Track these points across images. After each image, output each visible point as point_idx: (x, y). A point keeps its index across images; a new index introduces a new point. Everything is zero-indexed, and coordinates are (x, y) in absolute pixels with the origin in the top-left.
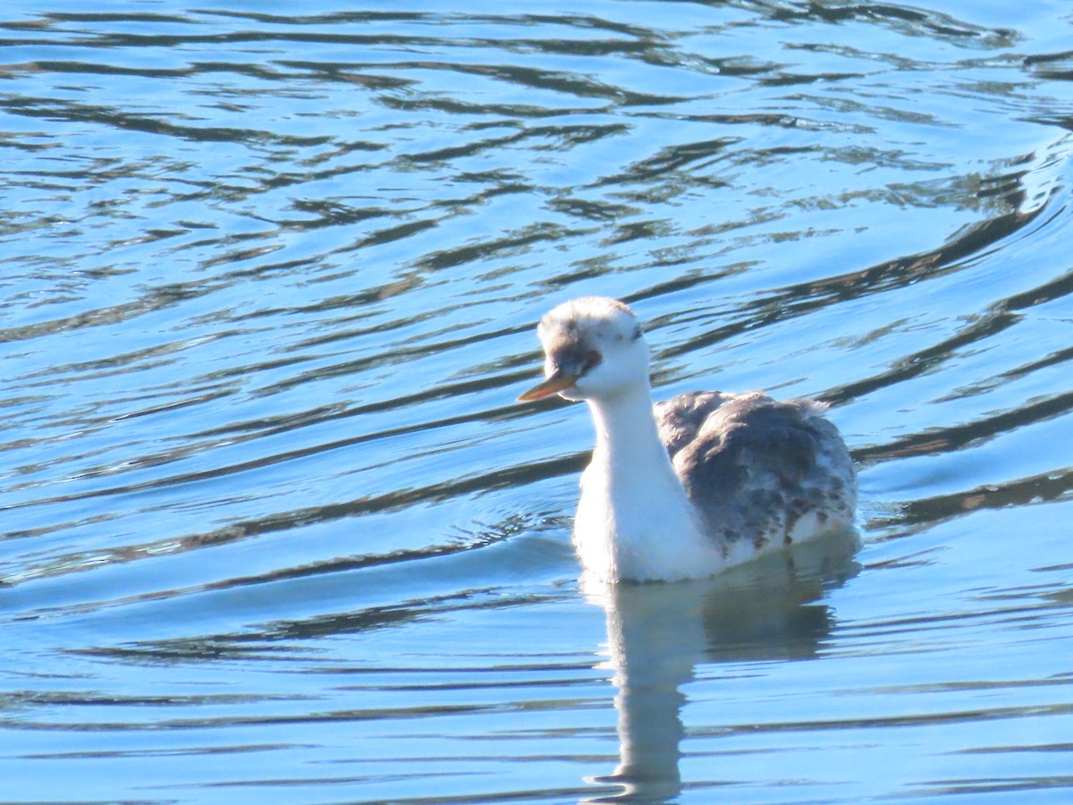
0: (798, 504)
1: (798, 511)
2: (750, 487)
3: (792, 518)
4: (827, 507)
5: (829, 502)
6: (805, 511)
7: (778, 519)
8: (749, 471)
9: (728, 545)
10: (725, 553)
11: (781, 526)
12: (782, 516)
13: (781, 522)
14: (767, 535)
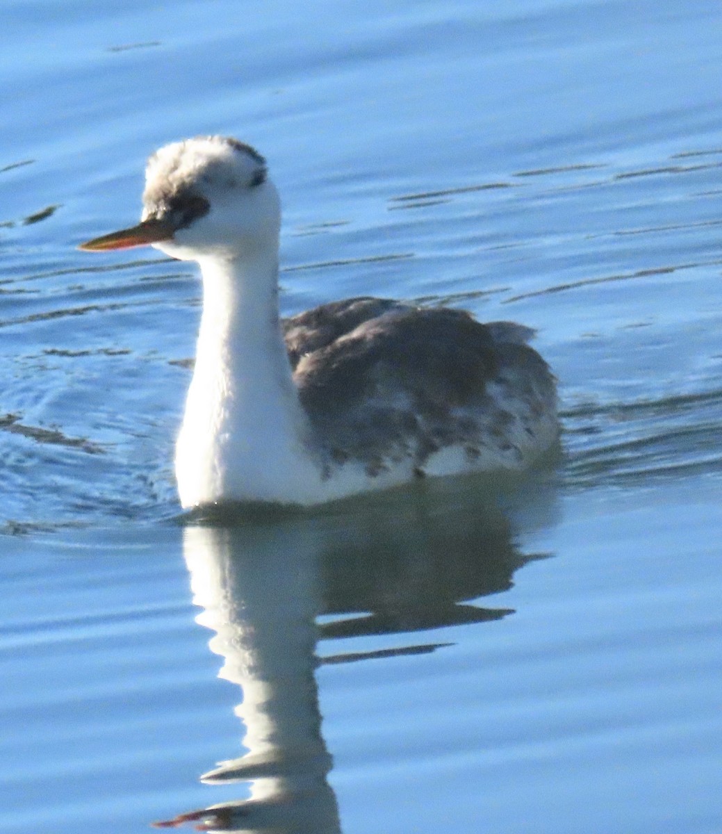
0: (439, 433)
1: (437, 441)
2: (375, 403)
3: (428, 449)
4: (482, 443)
5: (485, 438)
6: (448, 442)
7: (406, 447)
8: (379, 386)
9: (332, 465)
10: (326, 474)
11: (409, 455)
12: (413, 443)
13: (409, 451)
14: (388, 463)
